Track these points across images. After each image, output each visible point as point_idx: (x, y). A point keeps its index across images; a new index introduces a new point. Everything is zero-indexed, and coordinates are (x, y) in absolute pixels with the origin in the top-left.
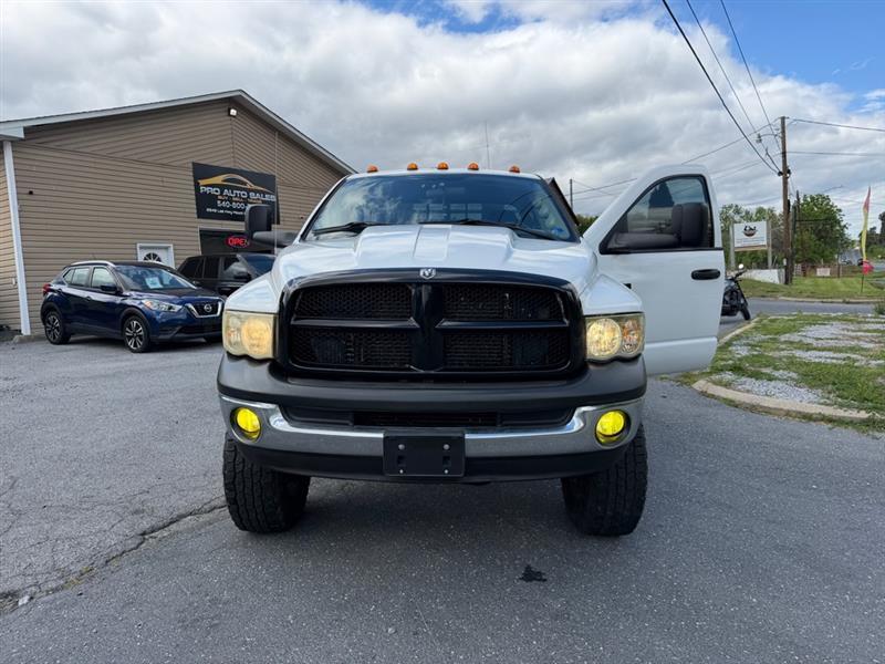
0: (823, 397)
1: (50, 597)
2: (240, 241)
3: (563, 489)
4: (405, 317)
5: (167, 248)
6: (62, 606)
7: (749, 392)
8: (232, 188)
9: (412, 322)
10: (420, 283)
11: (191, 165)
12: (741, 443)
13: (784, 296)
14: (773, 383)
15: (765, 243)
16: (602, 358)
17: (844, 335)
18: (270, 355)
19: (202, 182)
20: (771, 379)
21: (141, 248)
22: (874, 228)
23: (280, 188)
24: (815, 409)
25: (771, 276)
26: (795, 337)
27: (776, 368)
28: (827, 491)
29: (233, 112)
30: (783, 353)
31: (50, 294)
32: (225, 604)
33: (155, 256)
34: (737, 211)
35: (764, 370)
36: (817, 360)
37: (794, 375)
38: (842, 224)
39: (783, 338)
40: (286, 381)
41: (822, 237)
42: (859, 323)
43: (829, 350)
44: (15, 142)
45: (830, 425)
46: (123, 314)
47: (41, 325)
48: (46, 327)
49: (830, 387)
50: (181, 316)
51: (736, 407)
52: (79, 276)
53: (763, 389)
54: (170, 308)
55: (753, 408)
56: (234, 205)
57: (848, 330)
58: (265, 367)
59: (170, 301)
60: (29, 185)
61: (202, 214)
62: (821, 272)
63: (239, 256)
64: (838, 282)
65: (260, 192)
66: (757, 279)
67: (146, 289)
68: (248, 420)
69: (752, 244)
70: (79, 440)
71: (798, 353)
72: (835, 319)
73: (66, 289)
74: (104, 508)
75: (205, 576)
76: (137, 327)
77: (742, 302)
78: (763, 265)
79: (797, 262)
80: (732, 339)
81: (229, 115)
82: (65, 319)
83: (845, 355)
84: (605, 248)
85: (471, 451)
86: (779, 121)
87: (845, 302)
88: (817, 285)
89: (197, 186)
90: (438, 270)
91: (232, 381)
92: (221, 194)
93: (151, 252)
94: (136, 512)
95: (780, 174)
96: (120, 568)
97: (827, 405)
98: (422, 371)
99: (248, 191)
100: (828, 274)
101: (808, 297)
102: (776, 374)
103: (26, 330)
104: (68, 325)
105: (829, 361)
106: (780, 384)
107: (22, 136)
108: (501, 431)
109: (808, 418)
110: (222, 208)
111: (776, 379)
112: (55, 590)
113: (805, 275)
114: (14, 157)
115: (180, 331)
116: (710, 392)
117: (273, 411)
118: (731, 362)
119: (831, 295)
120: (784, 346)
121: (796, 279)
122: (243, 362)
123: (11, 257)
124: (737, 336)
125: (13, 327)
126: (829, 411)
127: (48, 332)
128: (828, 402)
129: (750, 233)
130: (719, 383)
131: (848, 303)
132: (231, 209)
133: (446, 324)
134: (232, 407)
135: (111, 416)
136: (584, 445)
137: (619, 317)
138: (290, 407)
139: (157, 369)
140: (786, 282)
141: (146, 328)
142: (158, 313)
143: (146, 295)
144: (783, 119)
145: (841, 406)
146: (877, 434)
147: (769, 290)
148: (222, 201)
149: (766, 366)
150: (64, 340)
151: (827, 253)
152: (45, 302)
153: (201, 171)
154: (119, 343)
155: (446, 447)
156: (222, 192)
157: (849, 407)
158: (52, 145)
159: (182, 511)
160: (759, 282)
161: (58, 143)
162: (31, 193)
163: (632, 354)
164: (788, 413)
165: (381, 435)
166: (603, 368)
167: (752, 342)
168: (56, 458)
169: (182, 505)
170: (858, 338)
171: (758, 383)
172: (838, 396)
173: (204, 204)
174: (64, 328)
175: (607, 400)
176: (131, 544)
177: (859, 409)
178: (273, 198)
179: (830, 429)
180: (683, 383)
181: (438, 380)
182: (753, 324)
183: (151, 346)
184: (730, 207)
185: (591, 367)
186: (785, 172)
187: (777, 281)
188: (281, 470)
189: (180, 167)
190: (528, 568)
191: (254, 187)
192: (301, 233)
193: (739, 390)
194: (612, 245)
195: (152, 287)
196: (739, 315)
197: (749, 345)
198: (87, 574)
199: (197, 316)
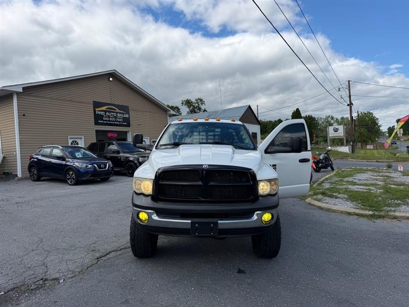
0: (356, 205)
1: (70, 280)
2: (113, 135)
3: (252, 241)
4: (198, 181)
5: (81, 138)
6: (76, 283)
7: (328, 203)
8: (110, 112)
9: (200, 183)
10: (203, 170)
11: (92, 103)
12: (321, 224)
13: (351, 158)
14: (337, 200)
15: (342, 135)
16: (264, 195)
17: (371, 178)
18: (152, 194)
19: (97, 109)
20: (336, 198)
21: (70, 138)
22: (394, 126)
23: (131, 112)
24: (352, 210)
25: (345, 149)
26: (350, 179)
27: (339, 193)
28: (351, 242)
29: (111, 79)
30: (344, 187)
31: (32, 159)
32: (134, 281)
33: (76, 141)
34: (332, 118)
35: (334, 194)
36: (357, 190)
37: (346, 196)
38: (379, 125)
39: (345, 179)
40: (157, 203)
41: (370, 131)
42: (379, 172)
43: (363, 185)
44: (18, 93)
45: (358, 217)
46: (66, 168)
47: (28, 172)
48: (30, 174)
49: (359, 201)
50: (91, 170)
51: (322, 209)
52: (46, 151)
53: (333, 202)
54: (87, 166)
55: (328, 210)
56: (111, 119)
57: (373, 176)
58: (150, 198)
59: (87, 163)
60: (24, 112)
61: (96, 123)
62: (368, 147)
63: (114, 143)
64: (375, 152)
65: (122, 113)
66: (339, 150)
67: (75, 158)
68: (143, 216)
69: (337, 135)
70: (61, 223)
71: (350, 187)
72: (370, 170)
73: (40, 157)
74: (80, 249)
75: (124, 272)
76: (72, 174)
77: (330, 163)
78: (342, 145)
79: (359, 142)
80: (324, 180)
81: (109, 80)
82: (39, 170)
83: (368, 187)
84: (266, 152)
85: (220, 227)
86: (347, 82)
87: (377, 162)
88: (366, 153)
89: (95, 111)
90: (209, 165)
91: (137, 202)
92: (105, 115)
93: (74, 140)
94: (93, 251)
95: (348, 105)
96: (93, 270)
97: (357, 209)
98: (203, 199)
99: (117, 113)
100: (372, 148)
101: (361, 159)
102: (339, 196)
103: (19, 175)
104: (40, 173)
105: (361, 190)
106: (340, 200)
107: (22, 91)
108: (230, 220)
109: (349, 214)
110: (105, 120)
111: (339, 198)
112: (72, 277)
113: (362, 148)
114: (17, 100)
115: (90, 177)
116: (312, 203)
117: (153, 214)
118: (321, 190)
119: (371, 158)
120: (344, 183)
121: (357, 151)
122: (142, 196)
123: (14, 142)
124: (327, 178)
125: (13, 173)
126: (357, 211)
127: (31, 176)
128: (358, 207)
129: (336, 130)
130: (316, 200)
131: (378, 162)
132: (109, 121)
133: (212, 183)
134: (137, 212)
135: (71, 214)
136: (258, 225)
137: (269, 181)
138: (159, 212)
139: (83, 193)
140: (352, 153)
141: (76, 175)
142: (82, 168)
143: (75, 161)
144: (349, 81)
145: (362, 209)
146: (375, 220)
147: (344, 156)
148: (105, 117)
149: (335, 192)
150: (38, 179)
151: (372, 138)
152: (30, 163)
153: (97, 105)
154: (64, 181)
155: (212, 225)
156: (105, 113)
157: (366, 209)
158: (33, 94)
159: (110, 250)
160: (340, 152)
161: (37, 94)
162: (24, 115)
163: (274, 193)
164: (342, 212)
165: (190, 221)
166: (264, 198)
167: (332, 182)
168: (54, 230)
169: (110, 248)
170: (377, 180)
171: (332, 199)
172: (362, 205)
173: (98, 119)
174: (39, 174)
175: (265, 209)
176: (95, 262)
177: (369, 210)
178: (127, 116)
179: (357, 218)
180: (302, 199)
181: (209, 202)
182: (334, 173)
183: (78, 183)
184: (329, 116)
185: (260, 198)
186: (350, 105)
187: (348, 152)
188: (155, 233)
189: (88, 103)
190: (240, 269)
191: (120, 111)
192: (155, 145)
193: (324, 203)
194: (269, 150)
195: (78, 157)
196: (329, 168)
197: (331, 183)
198: (81, 272)
199: (98, 170)
